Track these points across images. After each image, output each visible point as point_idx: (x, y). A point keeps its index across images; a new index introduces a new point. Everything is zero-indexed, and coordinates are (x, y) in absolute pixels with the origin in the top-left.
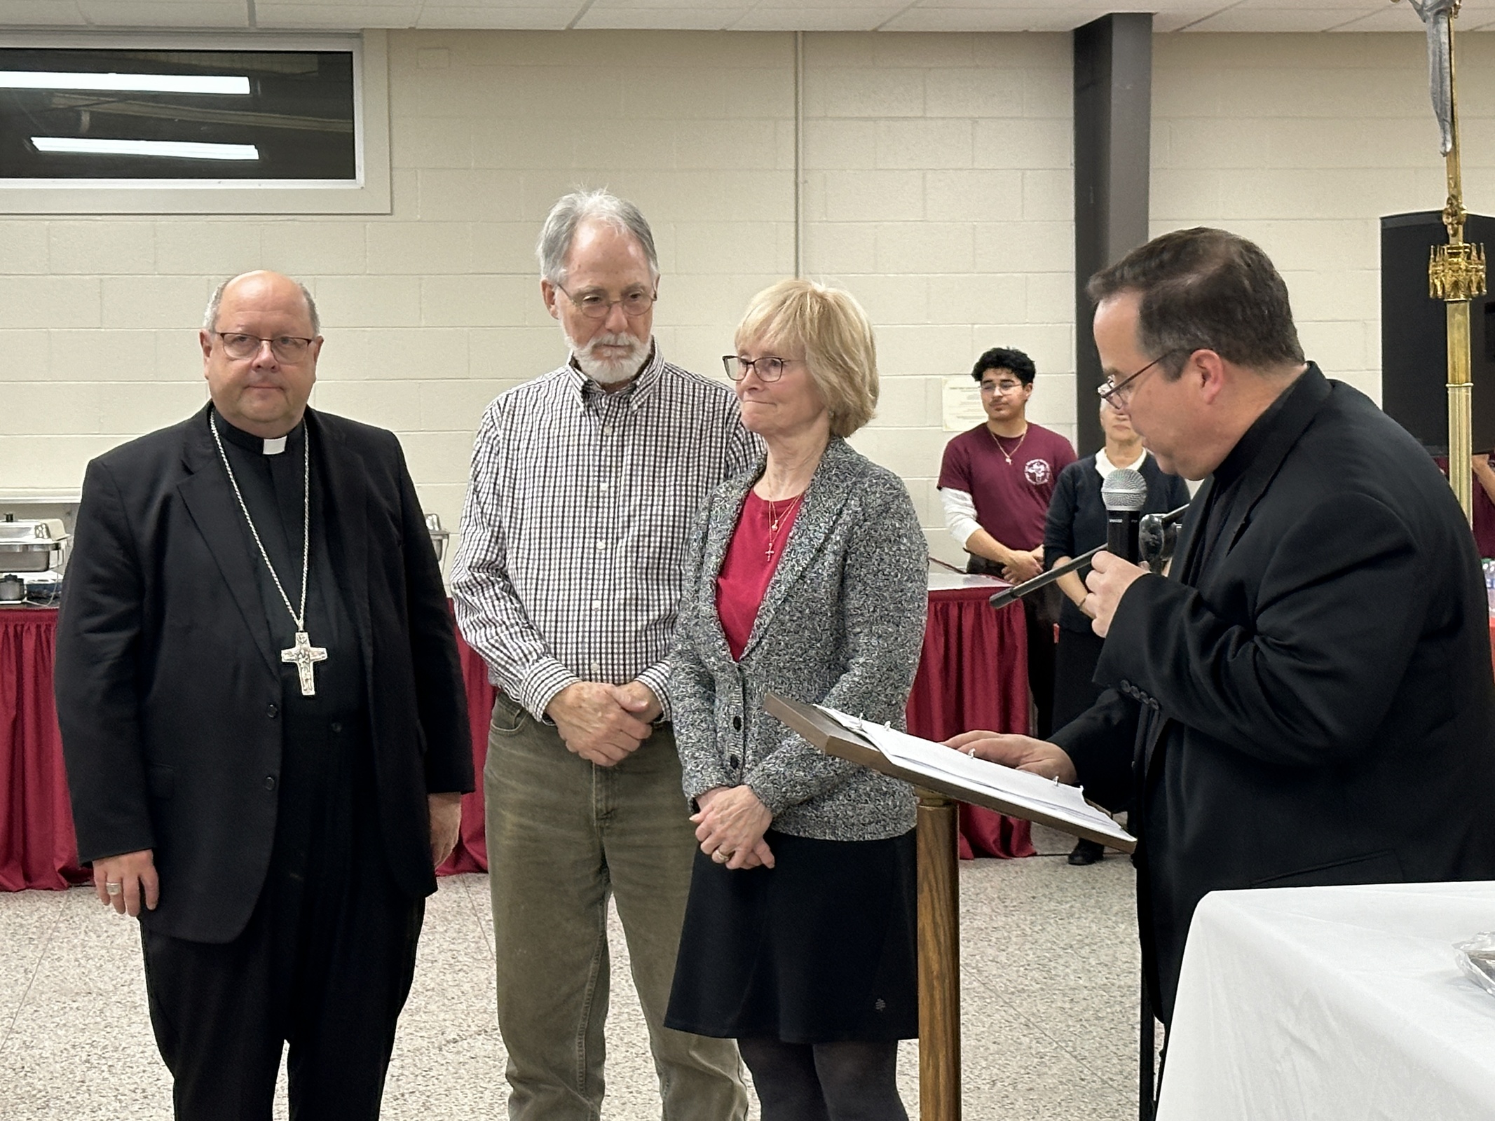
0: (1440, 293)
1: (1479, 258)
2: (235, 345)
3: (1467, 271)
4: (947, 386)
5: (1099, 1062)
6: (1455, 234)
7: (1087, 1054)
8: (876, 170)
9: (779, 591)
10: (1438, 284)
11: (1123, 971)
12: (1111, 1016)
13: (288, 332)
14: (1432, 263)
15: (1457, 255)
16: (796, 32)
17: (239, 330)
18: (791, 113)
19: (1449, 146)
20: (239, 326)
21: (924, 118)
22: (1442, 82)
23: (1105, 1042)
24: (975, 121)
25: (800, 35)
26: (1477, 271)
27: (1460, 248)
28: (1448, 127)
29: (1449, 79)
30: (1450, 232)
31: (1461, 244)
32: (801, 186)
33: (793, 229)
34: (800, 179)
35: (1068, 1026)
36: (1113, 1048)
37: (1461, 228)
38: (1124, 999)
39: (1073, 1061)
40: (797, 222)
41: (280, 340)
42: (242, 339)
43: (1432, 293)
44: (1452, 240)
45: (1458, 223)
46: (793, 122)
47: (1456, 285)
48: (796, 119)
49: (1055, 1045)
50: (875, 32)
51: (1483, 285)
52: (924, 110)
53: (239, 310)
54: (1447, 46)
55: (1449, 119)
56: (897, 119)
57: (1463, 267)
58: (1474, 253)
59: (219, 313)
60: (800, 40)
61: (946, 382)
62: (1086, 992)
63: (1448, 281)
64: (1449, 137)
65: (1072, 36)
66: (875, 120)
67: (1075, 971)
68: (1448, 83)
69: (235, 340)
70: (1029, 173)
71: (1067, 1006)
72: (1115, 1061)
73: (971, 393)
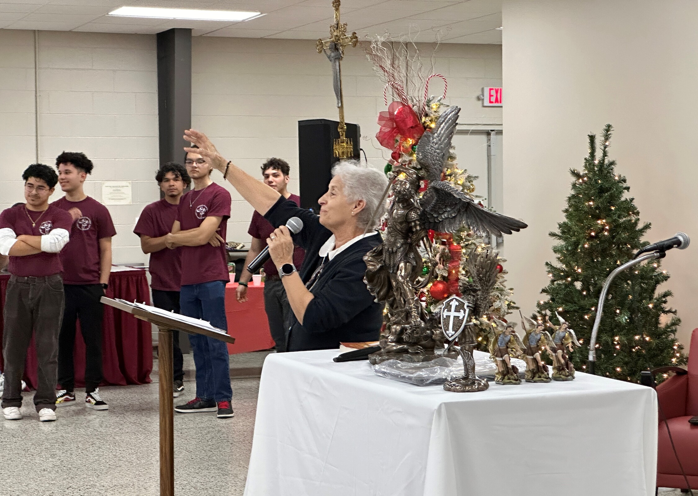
0: (338, 155)
1: (351, 144)
3: (347, 148)
4: (104, 186)
5: (197, 453)
6: (342, 135)
7: (192, 450)
8: (71, 91)
10: (337, 153)
11: (199, 422)
12: (198, 438)
14: (335, 145)
15: (343, 142)
16: (35, 31)
18: (33, 65)
19: (340, 105)
21: (92, 69)
22: (337, 83)
23: (198, 446)
24: (114, 71)
26: (350, 148)
27: (344, 140)
28: (339, 98)
29: (339, 81)
30: (341, 134)
31: (344, 139)
32: (38, 98)
33: (34, 116)
34: (38, 95)
35: (182, 442)
36: (202, 448)
37: (344, 133)
38: (202, 432)
39: (187, 453)
40: (36, 113)
43: (335, 155)
44: (341, 137)
45: (344, 131)
46: (34, 70)
47: (343, 153)
48: (36, 68)
49: (179, 448)
50: (70, 31)
51: (352, 153)
52: (93, 66)
54: (339, 70)
55: (340, 95)
56: (80, 69)
57: (345, 146)
58: (349, 142)
60: (37, 34)
61: (103, 183)
62: (186, 430)
63: (340, 152)
64: (340, 101)
65: (156, 37)
67: (180, 423)
68: (339, 83)
70: (138, 94)
71: (180, 435)
72: (203, 452)
73: (115, 189)
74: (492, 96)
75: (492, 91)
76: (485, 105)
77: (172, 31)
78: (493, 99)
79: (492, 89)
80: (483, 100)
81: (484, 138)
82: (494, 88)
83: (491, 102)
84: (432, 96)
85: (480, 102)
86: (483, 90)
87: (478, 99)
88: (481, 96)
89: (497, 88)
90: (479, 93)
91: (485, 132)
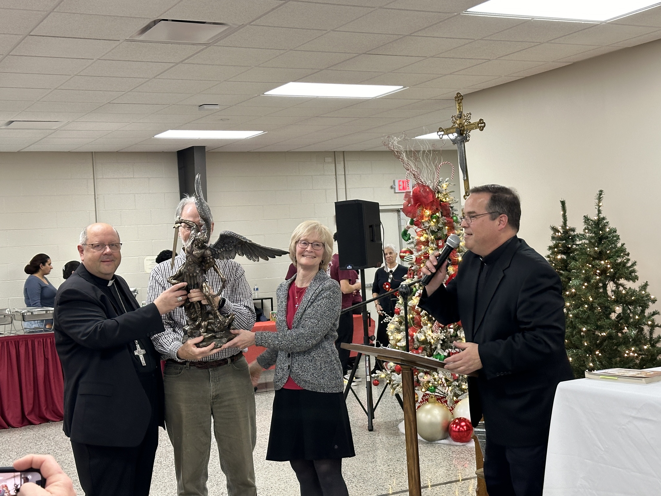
2: (95, 248)
4: (145, 259)
8: (120, 194)
9: (299, 316)
13: (113, 242)
16: (92, 152)
17: (97, 243)
18: (92, 177)
19: (466, 178)
20: (96, 241)
21: (133, 178)
24: (149, 178)
25: (93, 153)
28: (465, 173)
32: (96, 200)
33: (95, 213)
34: (96, 197)
40: (96, 211)
41: (111, 245)
42: (98, 246)
46: (93, 180)
50: (117, 152)
53: (96, 236)
56: (126, 178)
59: (88, 238)
61: (145, 258)
64: (465, 175)
65: (176, 153)
66: (118, 179)
69: (95, 247)
70: (166, 194)
73: (153, 261)
74: (401, 185)
75: (400, 182)
76: (396, 191)
77: (192, 148)
78: (401, 187)
79: (400, 181)
80: (395, 188)
81: (396, 214)
82: (401, 180)
83: (400, 189)
84: (441, 178)
85: (393, 190)
86: (394, 181)
87: (392, 187)
88: (394, 186)
89: (403, 180)
90: (392, 184)
91: (395, 210)
